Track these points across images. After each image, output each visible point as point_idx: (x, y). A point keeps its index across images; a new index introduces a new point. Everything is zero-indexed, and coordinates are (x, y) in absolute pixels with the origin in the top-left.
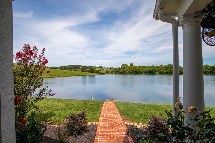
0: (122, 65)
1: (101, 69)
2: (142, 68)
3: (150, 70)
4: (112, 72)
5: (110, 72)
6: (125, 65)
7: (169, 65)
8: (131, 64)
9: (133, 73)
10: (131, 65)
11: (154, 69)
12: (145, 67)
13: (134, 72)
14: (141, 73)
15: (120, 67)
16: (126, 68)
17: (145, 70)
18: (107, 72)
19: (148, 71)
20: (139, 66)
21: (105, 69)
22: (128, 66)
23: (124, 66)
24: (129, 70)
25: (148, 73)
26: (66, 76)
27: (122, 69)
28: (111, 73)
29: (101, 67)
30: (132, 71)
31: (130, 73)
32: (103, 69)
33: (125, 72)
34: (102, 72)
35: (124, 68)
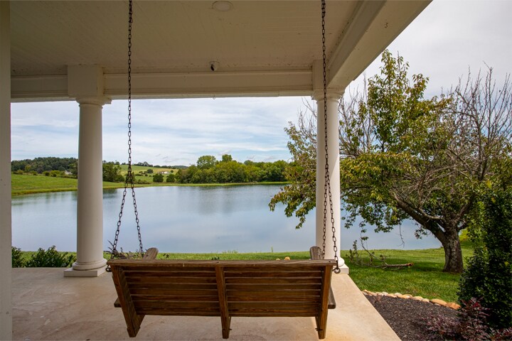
0: (200, 160)
1: (144, 170)
2: (254, 167)
3: (273, 172)
4: (171, 180)
5: (165, 179)
6: (208, 158)
8: (226, 155)
9: (229, 181)
10: (227, 158)
11: (282, 171)
12: (260, 165)
13: (231, 179)
14: (251, 180)
15: (193, 166)
16: (212, 166)
17: (261, 172)
18: (158, 180)
19: (267, 174)
20: (248, 163)
21: (156, 171)
22: (217, 163)
23: (206, 161)
24: (217, 172)
25: (268, 180)
27: (200, 171)
28: (168, 181)
29: (145, 165)
30: (226, 176)
31: (221, 180)
32: (150, 171)
33: (207, 178)
34: (143, 179)
35: (207, 167)
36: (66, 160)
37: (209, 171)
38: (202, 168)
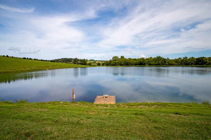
0: (113, 58)
1: (93, 62)
2: (133, 60)
3: (140, 62)
4: (103, 65)
5: (101, 65)
7: (158, 57)
8: (122, 56)
9: (124, 65)
11: (144, 61)
12: (135, 59)
13: (125, 64)
14: (132, 65)
15: (111, 60)
16: (117, 60)
17: (135, 62)
18: (99, 65)
19: (138, 63)
20: (130, 59)
21: (97, 62)
22: (119, 59)
23: (115, 58)
24: (120, 62)
25: (139, 65)
26: (56, 69)
27: (114, 62)
28: (102, 65)
29: (93, 60)
30: (123, 63)
31: (121, 65)
32: (95, 62)
33: (116, 64)
34: (94, 64)
35: (116, 60)
36: (70, 59)
37: (117, 61)
38: (114, 60)
